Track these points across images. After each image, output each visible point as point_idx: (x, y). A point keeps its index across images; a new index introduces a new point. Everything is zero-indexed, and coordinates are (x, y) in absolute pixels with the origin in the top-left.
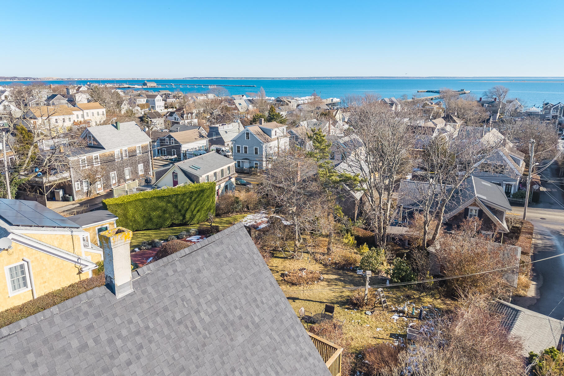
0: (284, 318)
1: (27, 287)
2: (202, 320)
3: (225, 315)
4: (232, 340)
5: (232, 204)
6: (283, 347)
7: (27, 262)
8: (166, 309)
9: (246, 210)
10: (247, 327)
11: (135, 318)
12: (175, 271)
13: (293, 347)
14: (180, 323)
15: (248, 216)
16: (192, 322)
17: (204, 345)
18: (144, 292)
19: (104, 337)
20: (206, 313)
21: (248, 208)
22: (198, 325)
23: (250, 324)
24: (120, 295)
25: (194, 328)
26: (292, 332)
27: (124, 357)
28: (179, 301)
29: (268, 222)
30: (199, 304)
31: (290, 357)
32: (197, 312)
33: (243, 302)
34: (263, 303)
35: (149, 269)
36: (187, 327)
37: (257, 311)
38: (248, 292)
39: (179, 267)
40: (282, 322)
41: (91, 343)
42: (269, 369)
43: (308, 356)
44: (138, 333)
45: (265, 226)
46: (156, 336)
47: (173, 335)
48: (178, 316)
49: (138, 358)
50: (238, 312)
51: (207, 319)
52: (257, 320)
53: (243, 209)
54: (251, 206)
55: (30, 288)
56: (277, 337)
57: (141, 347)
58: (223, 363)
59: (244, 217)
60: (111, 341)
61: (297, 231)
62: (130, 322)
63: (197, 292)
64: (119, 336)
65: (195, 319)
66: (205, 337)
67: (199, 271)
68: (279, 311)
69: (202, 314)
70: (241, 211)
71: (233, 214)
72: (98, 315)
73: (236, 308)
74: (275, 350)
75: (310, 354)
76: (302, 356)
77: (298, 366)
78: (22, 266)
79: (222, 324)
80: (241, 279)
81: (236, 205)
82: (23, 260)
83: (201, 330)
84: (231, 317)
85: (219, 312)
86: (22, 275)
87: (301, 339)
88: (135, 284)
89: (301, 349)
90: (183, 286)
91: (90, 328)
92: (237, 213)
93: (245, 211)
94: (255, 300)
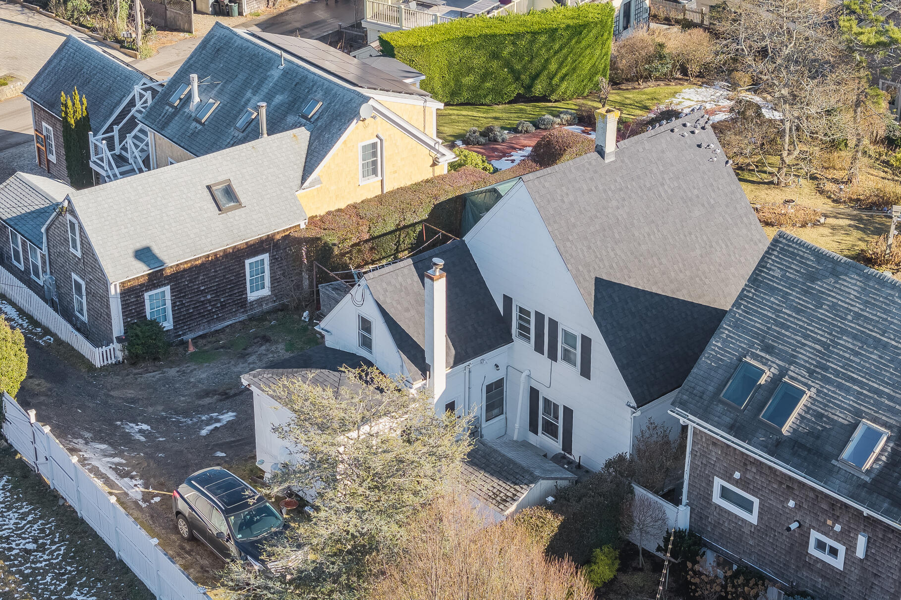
0: (738, 206)
1: (377, 176)
2: (666, 192)
3: (685, 192)
4: (690, 211)
5: (649, 60)
6: (735, 229)
7: (381, 140)
8: (639, 177)
9: (680, 77)
10: (703, 205)
11: (618, 179)
12: (644, 149)
13: (744, 231)
14: (649, 189)
15: (684, 90)
16: (658, 191)
17: (668, 210)
18: (623, 161)
19: (601, 187)
20: (669, 187)
21: (684, 71)
22: (663, 194)
23: (705, 203)
24: (607, 161)
25: (660, 196)
26: (745, 219)
27: (614, 203)
28: (648, 173)
29: (732, 110)
30: (663, 178)
31: (741, 238)
32: (662, 185)
33: (701, 185)
34: (718, 188)
35: (625, 144)
36: (654, 194)
37: (713, 194)
38: (706, 176)
39: (647, 146)
40: (736, 208)
41: (593, 189)
42: (720, 241)
43: (757, 241)
44: (621, 190)
45: (724, 117)
46: (633, 195)
47: (645, 197)
48: (648, 185)
49: (623, 206)
50: (696, 192)
51: (670, 192)
52: (712, 202)
53: (672, 75)
54: (693, 68)
55: (380, 178)
56: (730, 220)
57: (624, 200)
58: (683, 226)
59: (676, 93)
60: (605, 191)
61: (787, 131)
62: (616, 181)
63: (662, 169)
64: (610, 189)
65: (661, 189)
66: (668, 204)
67: (663, 152)
68: (734, 199)
69: (666, 187)
70: (666, 78)
71: (649, 84)
72: (596, 172)
73: (694, 188)
74: (727, 228)
75: (760, 241)
76: (752, 240)
77: (747, 246)
78: (374, 145)
79: (682, 198)
80: (700, 164)
81: (656, 63)
82: (377, 136)
83: (666, 198)
84: (689, 194)
85: (680, 188)
86: (373, 157)
87: (753, 226)
88: (617, 154)
89: (752, 234)
90: (651, 162)
91: (592, 179)
92: (659, 83)
93: (677, 79)
94: (712, 185)
